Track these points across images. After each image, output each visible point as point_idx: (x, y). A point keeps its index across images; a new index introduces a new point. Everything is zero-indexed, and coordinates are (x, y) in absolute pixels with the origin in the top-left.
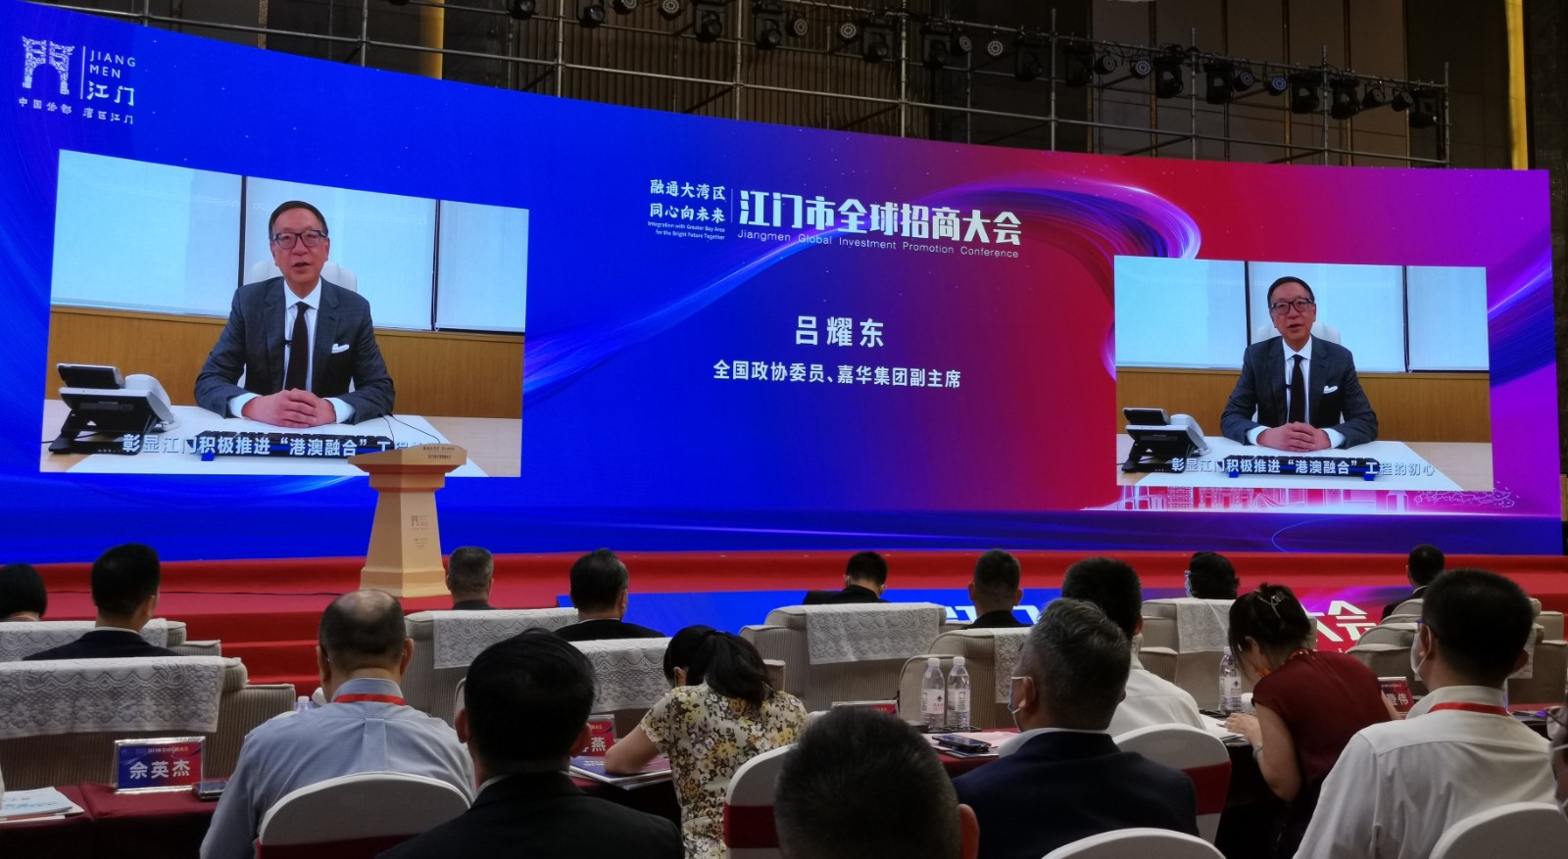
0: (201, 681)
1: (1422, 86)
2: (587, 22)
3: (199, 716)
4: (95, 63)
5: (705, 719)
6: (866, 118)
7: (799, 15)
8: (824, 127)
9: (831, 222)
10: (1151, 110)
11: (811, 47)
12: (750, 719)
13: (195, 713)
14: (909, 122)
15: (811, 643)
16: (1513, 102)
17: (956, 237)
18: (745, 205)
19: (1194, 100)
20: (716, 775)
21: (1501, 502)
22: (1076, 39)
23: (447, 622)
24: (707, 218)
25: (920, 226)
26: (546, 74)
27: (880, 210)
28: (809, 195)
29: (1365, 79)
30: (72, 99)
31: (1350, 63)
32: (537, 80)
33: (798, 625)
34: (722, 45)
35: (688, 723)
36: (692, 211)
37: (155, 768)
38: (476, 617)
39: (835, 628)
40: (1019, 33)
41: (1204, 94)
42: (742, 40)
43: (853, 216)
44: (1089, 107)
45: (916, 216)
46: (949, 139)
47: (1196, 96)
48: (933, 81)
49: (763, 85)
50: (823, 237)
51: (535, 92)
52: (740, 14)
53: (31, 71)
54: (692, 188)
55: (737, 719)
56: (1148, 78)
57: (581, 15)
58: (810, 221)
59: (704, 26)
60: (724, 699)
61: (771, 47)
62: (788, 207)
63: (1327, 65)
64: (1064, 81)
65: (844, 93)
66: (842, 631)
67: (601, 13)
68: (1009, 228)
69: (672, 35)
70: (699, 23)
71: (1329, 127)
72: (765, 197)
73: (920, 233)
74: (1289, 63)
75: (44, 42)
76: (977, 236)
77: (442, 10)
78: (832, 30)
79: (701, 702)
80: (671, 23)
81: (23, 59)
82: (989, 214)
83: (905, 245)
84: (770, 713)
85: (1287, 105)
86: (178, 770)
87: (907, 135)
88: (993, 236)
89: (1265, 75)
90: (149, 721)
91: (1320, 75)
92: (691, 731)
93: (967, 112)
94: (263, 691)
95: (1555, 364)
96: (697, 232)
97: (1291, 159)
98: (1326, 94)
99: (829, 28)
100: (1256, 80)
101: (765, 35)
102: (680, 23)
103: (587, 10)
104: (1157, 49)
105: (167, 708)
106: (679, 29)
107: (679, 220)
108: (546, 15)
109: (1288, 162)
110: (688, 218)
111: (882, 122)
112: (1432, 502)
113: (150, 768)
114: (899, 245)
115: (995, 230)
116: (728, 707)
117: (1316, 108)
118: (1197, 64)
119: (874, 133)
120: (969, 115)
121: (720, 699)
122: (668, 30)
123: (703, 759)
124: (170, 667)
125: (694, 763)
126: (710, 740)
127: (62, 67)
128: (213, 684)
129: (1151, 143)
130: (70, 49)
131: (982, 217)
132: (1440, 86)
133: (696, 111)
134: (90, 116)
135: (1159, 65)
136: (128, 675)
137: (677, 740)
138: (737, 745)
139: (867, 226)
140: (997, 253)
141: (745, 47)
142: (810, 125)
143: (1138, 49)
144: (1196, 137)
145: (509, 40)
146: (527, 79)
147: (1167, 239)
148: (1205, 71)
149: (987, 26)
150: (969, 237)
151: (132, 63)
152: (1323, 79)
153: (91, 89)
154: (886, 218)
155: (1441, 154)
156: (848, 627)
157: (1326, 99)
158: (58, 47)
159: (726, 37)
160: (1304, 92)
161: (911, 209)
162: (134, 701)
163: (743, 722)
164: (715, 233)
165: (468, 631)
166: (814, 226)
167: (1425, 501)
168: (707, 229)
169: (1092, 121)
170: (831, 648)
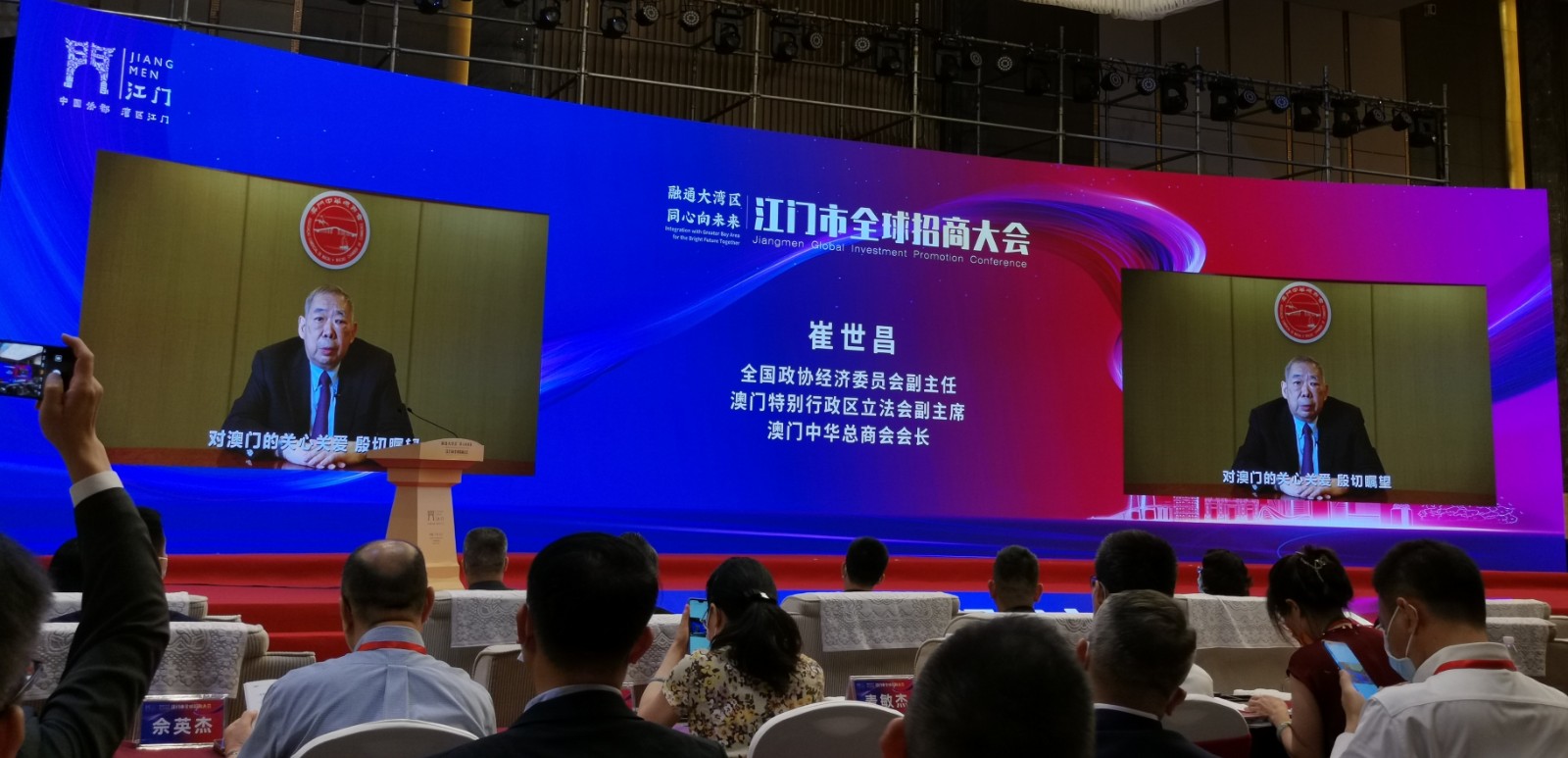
0: (224, 647)
1: (1421, 107)
2: (610, 33)
3: (220, 682)
4: (134, 65)
5: (725, 685)
6: (878, 130)
7: (815, 29)
8: (837, 137)
9: (843, 230)
10: (1156, 126)
11: (825, 61)
13: (216, 678)
14: (920, 135)
15: (824, 630)
16: (1509, 125)
17: (966, 247)
18: (760, 212)
19: (1198, 117)
20: (734, 742)
21: (1504, 517)
22: (1083, 55)
23: (465, 601)
24: (723, 224)
25: (931, 235)
26: (569, 83)
27: (891, 219)
28: (822, 203)
29: (1365, 99)
30: (109, 100)
31: (1350, 83)
32: (560, 89)
33: (813, 612)
34: (739, 58)
35: (707, 688)
36: (708, 216)
37: (177, 724)
39: (849, 616)
40: (1028, 49)
41: (1208, 112)
42: (759, 53)
43: (865, 224)
44: (1096, 123)
45: (926, 225)
46: (959, 151)
47: (1200, 112)
48: (944, 94)
49: (779, 95)
50: (835, 244)
51: (558, 99)
52: (758, 28)
53: (73, 71)
54: (708, 194)
56: (1153, 95)
57: (604, 25)
58: (823, 228)
59: (723, 39)
61: (787, 59)
62: (802, 215)
63: (1328, 85)
64: (1071, 98)
65: (857, 105)
66: (856, 619)
67: (623, 24)
68: (1018, 238)
69: (691, 48)
70: (718, 35)
71: (1331, 146)
72: (780, 204)
73: (931, 242)
74: (1290, 82)
75: (87, 44)
76: (986, 245)
77: (470, 20)
78: (846, 45)
79: (721, 667)
80: (691, 34)
81: (65, 59)
82: (998, 224)
83: (916, 253)
85: (1289, 124)
86: (200, 727)
87: (918, 146)
88: (1002, 246)
89: (1267, 93)
90: (173, 682)
91: (1321, 96)
92: (709, 696)
93: (977, 125)
94: (284, 658)
95: (1556, 381)
96: (713, 237)
97: (1293, 176)
98: (1327, 113)
99: (843, 43)
100: (1259, 99)
101: (782, 47)
102: (699, 35)
103: (610, 22)
104: (1162, 67)
105: (189, 673)
106: (699, 41)
107: (695, 226)
108: (570, 27)
109: (1290, 180)
110: (704, 224)
111: (895, 133)
112: (1436, 517)
113: (173, 725)
114: (910, 253)
115: (1004, 240)
117: (1317, 126)
118: (1201, 82)
119: (885, 143)
120: (979, 128)
122: (687, 42)
123: (721, 726)
124: (193, 631)
125: (712, 729)
126: (729, 706)
127: (102, 68)
128: (235, 649)
129: (1156, 158)
130: (111, 51)
131: (991, 228)
132: (1438, 107)
133: (713, 121)
134: (127, 116)
135: (1164, 82)
137: (695, 705)
138: (755, 711)
139: (879, 234)
140: (1006, 263)
141: (762, 60)
142: (823, 135)
143: (1144, 67)
144: (1201, 152)
145: (534, 50)
146: (550, 88)
147: (1174, 252)
148: (1209, 88)
149: (997, 42)
150: (978, 247)
151: (170, 65)
152: (1324, 99)
153: (130, 90)
154: (896, 226)
155: (1440, 173)
156: (862, 615)
157: (1327, 118)
158: (99, 48)
159: (743, 50)
160: (1305, 111)
161: (923, 218)
164: (730, 239)
165: (485, 611)
166: (827, 233)
167: (1429, 516)
168: (722, 234)
169: (1099, 136)
170: (844, 636)
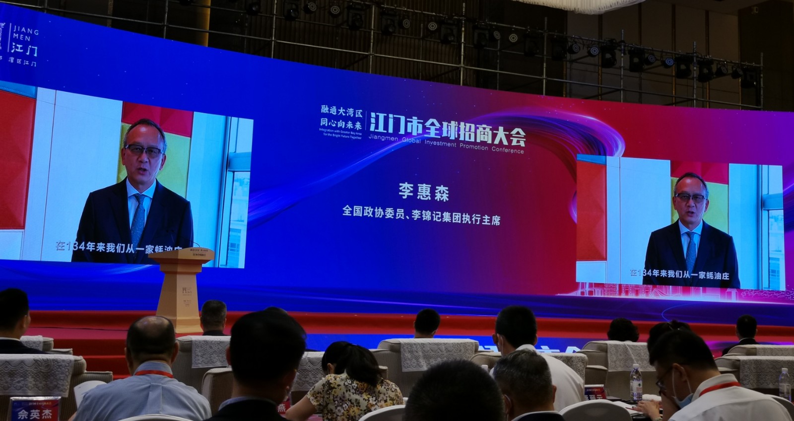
0: (61, 369)
1: (748, 66)
2: (289, 18)
3: (59, 388)
4: (16, 33)
5: (344, 393)
6: (441, 75)
7: (406, 17)
8: (418, 79)
9: (420, 131)
10: (599, 75)
11: (412, 35)
12: (369, 394)
13: (56, 386)
14: (465, 77)
15: (403, 360)
17: (490, 142)
18: (373, 121)
19: (622, 69)
21: (789, 297)
22: (558, 34)
23: (200, 342)
24: (352, 127)
25: (470, 135)
26: (265, 46)
27: (448, 125)
28: (409, 116)
29: (717, 60)
30: (3, 52)
31: (709, 53)
32: (261, 49)
33: (396, 350)
34: (363, 33)
35: (334, 395)
36: (344, 123)
37: (32, 413)
38: (216, 340)
39: (417, 352)
40: (527, 30)
41: (628, 67)
42: (374, 30)
43: (433, 128)
44: (565, 72)
45: (467, 129)
46: (487, 88)
47: (623, 67)
48: (479, 55)
50: (416, 139)
51: (259, 55)
52: (373, 16)
54: (344, 110)
55: (362, 394)
56: (597, 57)
57: (286, 13)
58: (409, 130)
59: (353, 22)
60: (355, 382)
61: (390, 34)
62: (397, 122)
63: (696, 53)
64: (551, 58)
65: (429, 61)
66: (421, 354)
67: (297, 13)
68: (519, 137)
69: (335, 26)
70: (350, 20)
71: (697, 87)
72: (384, 116)
73: (470, 138)
74: (675, 50)
76: (501, 141)
77: (209, 9)
78: (424, 26)
79: (342, 383)
80: (335, 19)
82: (508, 129)
83: (461, 145)
84: (380, 392)
85: (674, 74)
86: (45, 415)
87: (463, 84)
88: (510, 141)
89: (662, 57)
90: (30, 390)
91: (692, 58)
92: (335, 399)
93: (497, 73)
94: (95, 375)
96: (346, 135)
97: (676, 103)
98: (695, 68)
99: (422, 25)
100: (657, 60)
101: (387, 27)
102: (340, 20)
103: (289, 11)
104: (603, 41)
105: (41, 383)
106: (339, 23)
107: (336, 128)
108: (266, 14)
109: (674, 106)
110: (341, 127)
111: (450, 76)
112: (751, 296)
113: (30, 413)
114: (458, 145)
115: (511, 138)
116: (357, 387)
117: (689, 76)
118: (624, 50)
120: (498, 74)
121: (353, 382)
122: (333, 24)
123: (341, 416)
124: (43, 359)
125: (336, 418)
126: (346, 405)
128: (67, 370)
129: (598, 93)
131: (504, 131)
132: (758, 65)
133: (347, 68)
134: (12, 62)
135: (603, 49)
136: (20, 364)
137: (327, 404)
138: (361, 408)
139: (441, 134)
140: (512, 151)
141: (376, 34)
142: (410, 78)
143: (592, 41)
144: (623, 90)
145: (246, 27)
146: (254, 49)
147: (606, 145)
148: (629, 53)
149: (509, 26)
150: (497, 142)
151: (37, 33)
152: (693, 60)
153: (14, 47)
154: (451, 129)
155: (758, 103)
156: (424, 352)
157: (695, 70)
159: (365, 28)
160: (683, 67)
161: (465, 125)
162: (22, 378)
163: (365, 396)
164: (356, 136)
165: (211, 347)
166: (411, 133)
167: (747, 295)
168: (352, 133)
169: (566, 80)
170: (414, 363)
